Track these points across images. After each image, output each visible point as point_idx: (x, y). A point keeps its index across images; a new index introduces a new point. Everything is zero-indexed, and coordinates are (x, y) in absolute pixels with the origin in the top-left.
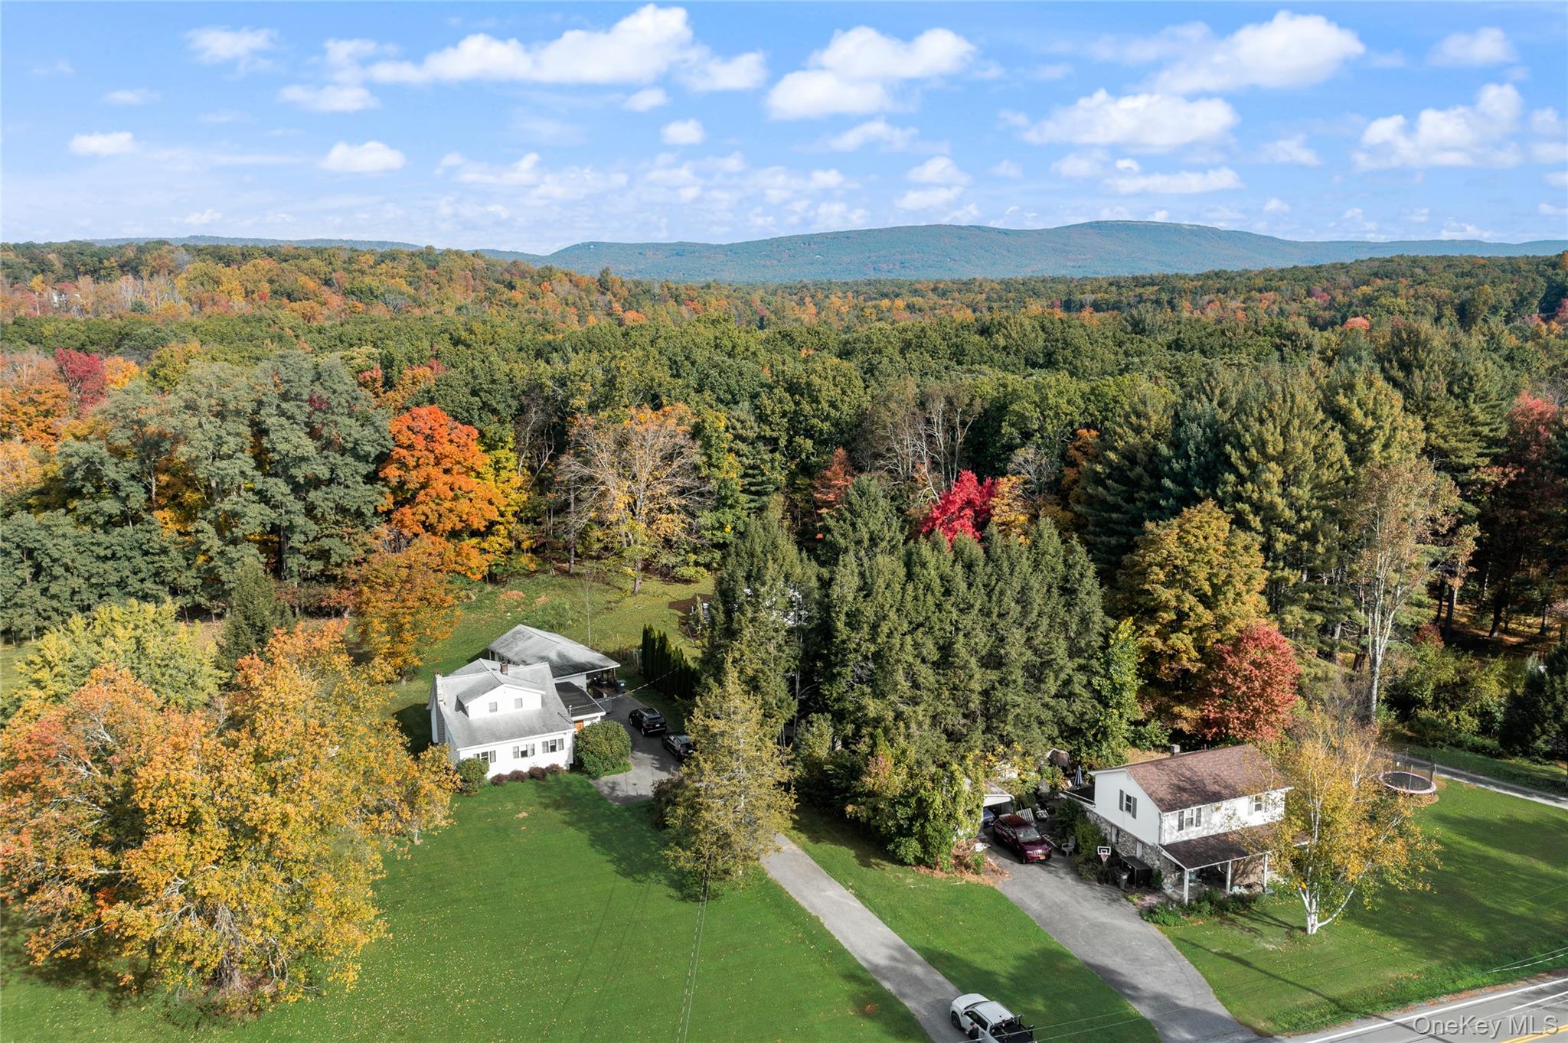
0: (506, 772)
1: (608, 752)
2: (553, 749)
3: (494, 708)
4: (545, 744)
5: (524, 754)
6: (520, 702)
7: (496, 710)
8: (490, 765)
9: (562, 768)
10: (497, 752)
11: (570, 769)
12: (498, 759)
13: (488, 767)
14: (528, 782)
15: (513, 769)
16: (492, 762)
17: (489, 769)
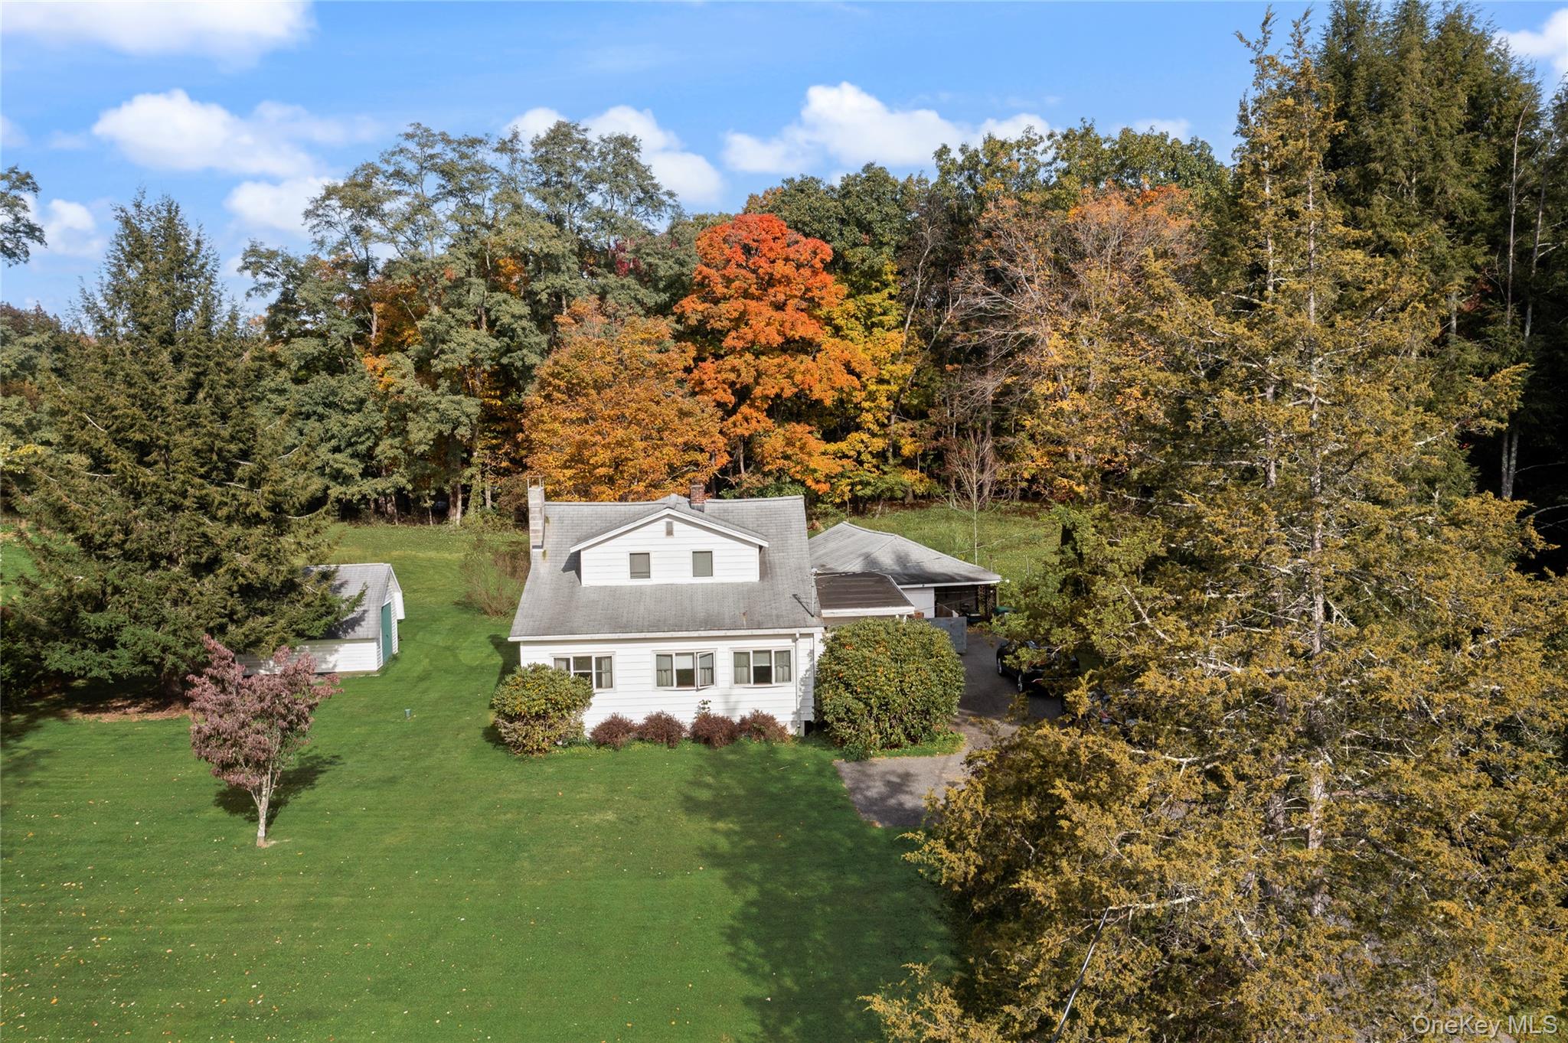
0: (637, 717)
1: (890, 691)
2: (763, 676)
3: (640, 564)
4: (740, 657)
5: (686, 678)
6: (703, 561)
7: (647, 574)
8: (595, 690)
9: (784, 728)
10: (616, 660)
11: (803, 734)
12: (617, 681)
13: (589, 695)
14: (689, 747)
15: (654, 710)
16: (599, 685)
17: (592, 700)
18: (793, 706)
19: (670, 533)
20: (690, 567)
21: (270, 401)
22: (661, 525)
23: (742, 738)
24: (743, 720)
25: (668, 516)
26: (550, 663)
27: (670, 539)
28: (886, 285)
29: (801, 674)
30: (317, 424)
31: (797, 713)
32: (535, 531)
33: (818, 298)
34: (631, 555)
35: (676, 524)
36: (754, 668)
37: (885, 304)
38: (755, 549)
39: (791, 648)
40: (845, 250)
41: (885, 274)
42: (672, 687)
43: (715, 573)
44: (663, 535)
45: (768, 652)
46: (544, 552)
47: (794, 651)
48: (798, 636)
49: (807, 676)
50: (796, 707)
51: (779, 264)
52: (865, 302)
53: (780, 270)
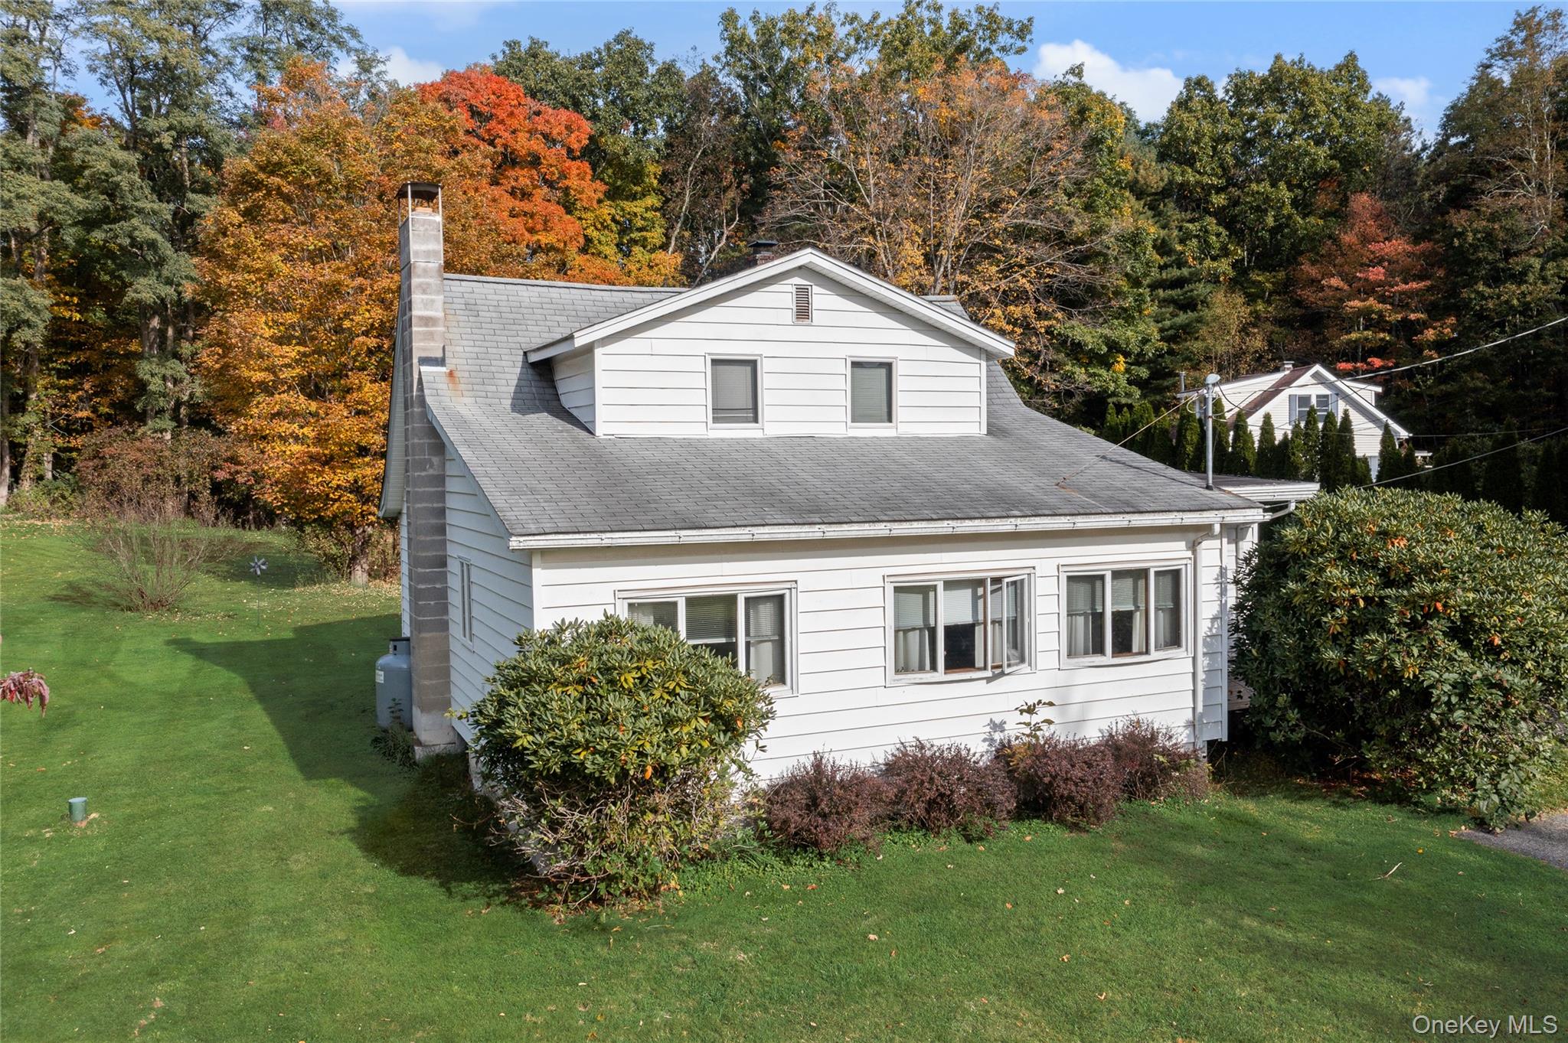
3: (735, 385)
6: (872, 386)
7: (752, 415)
18: (1188, 707)
19: (803, 312)
20: (844, 399)
22: (783, 295)
25: (803, 270)
27: (802, 332)
28: (646, 193)
29: (1205, 627)
31: (1195, 724)
32: (428, 321)
33: (575, 190)
34: (715, 362)
35: (816, 289)
36: (1113, 613)
37: (649, 215)
38: (978, 361)
39: (1184, 562)
40: (602, 134)
41: (648, 176)
42: (935, 674)
43: (899, 413)
44: (789, 316)
45: (1141, 574)
46: (451, 374)
47: (1190, 569)
48: (1217, 528)
49: (1214, 631)
50: (1194, 709)
51: (522, 137)
52: (623, 210)
53: (524, 144)
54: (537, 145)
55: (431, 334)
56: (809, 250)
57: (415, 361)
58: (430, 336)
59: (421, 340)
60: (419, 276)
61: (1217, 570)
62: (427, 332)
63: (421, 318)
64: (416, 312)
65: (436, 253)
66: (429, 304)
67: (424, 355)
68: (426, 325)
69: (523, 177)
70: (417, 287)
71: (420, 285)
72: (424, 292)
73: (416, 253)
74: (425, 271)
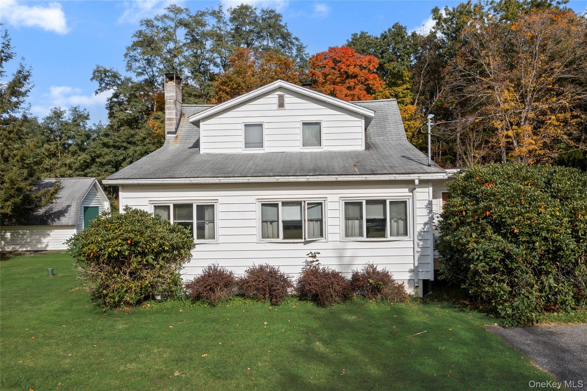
2: (376, 228)
3: (254, 134)
4: (352, 208)
5: (293, 230)
6: (312, 132)
7: (260, 145)
8: (196, 241)
9: (401, 287)
10: (218, 208)
11: (421, 295)
12: (219, 232)
13: (190, 246)
14: (295, 305)
15: (257, 263)
16: (201, 236)
17: (192, 252)
18: (410, 263)
19: (281, 105)
20: (300, 137)
21: (101, 140)
22: (274, 98)
23: (356, 296)
24: (356, 276)
25: (280, 88)
26: (150, 210)
27: (281, 112)
28: (404, 83)
29: (419, 228)
30: (124, 152)
31: (415, 271)
32: (170, 119)
33: (371, 85)
34: (246, 126)
35: (287, 95)
36: (366, 219)
37: (405, 92)
38: (361, 120)
39: (408, 197)
40: (385, 63)
41: (405, 77)
42: (278, 239)
43: (323, 142)
44: (276, 107)
45: (383, 202)
46: (177, 137)
47: (411, 201)
48: (417, 182)
49: (425, 230)
50: (414, 264)
51: (351, 67)
52: (394, 91)
53: (352, 70)
54: (357, 70)
55: (171, 123)
56: (279, 80)
57: (166, 133)
58: (171, 124)
59: (168, 126)
60: (167, 105)
61: (427, 202)
62: (170, 123)
63: (168, 118)
64: (166, 117)
65: (173, 96)
66: (170, 114)
67: (169, 131)
68: (170, 121)
69: (351, 82)
70: (167, 108)
71: (168, 108)
72: (169, 110)
73: (167, 97)
74: (170, 102)
